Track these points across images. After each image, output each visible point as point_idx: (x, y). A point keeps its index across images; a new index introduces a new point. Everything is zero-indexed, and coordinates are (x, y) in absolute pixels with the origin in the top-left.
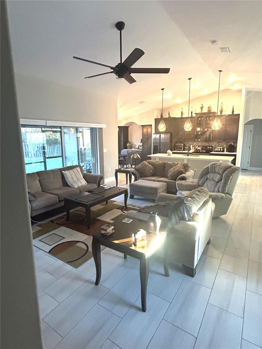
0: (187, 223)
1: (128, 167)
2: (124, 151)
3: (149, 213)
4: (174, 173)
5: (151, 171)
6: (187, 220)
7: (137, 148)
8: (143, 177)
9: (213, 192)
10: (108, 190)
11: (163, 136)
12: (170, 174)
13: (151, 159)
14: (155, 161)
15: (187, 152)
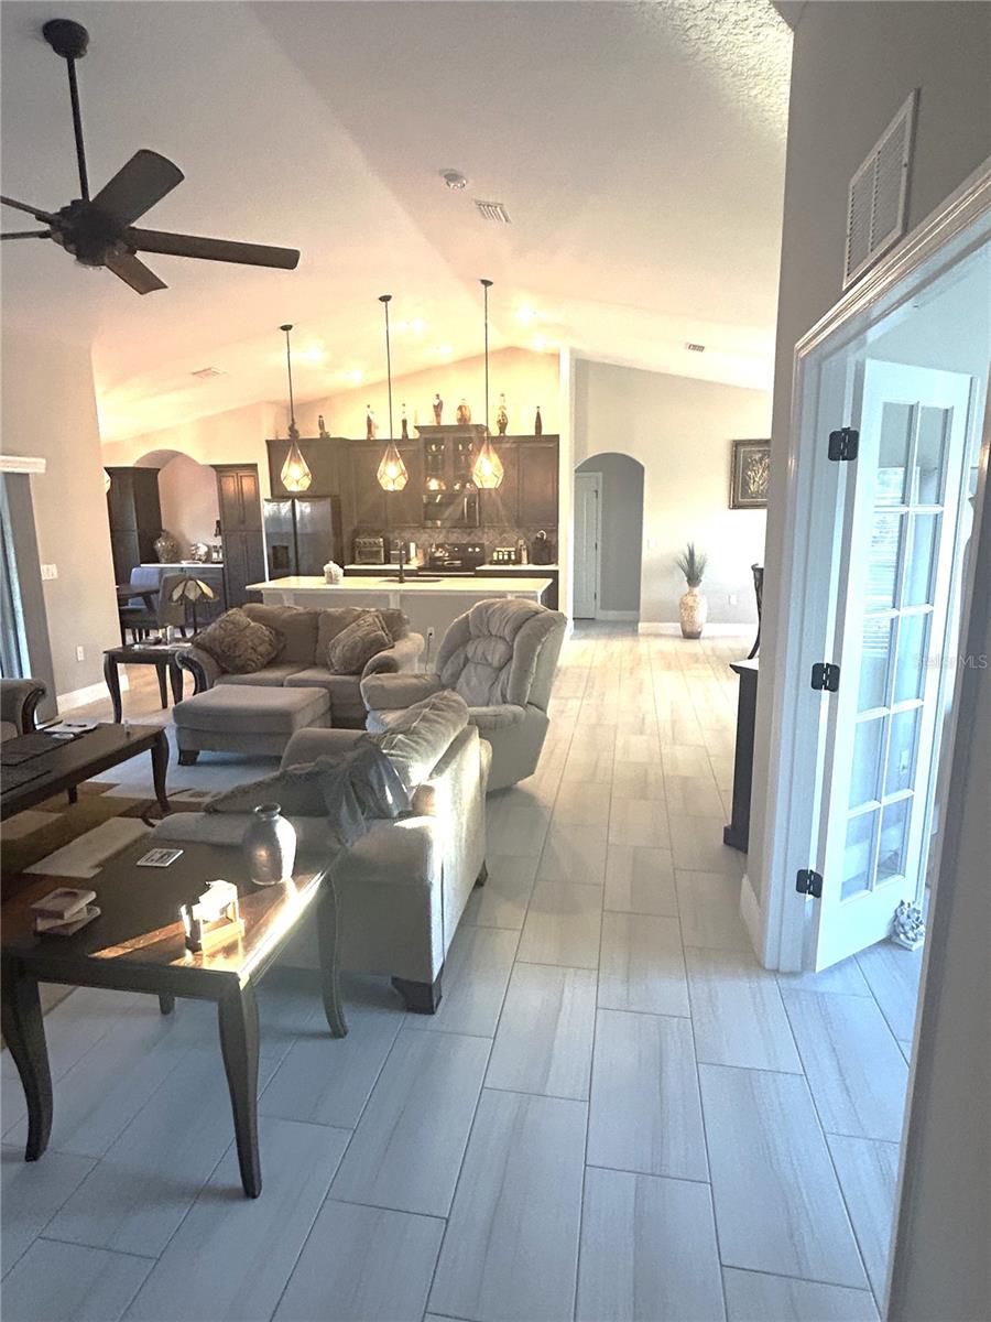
0: (396, 824)
1: (165, 635)
2: (145, 574)
3: (249, 812)
4: (353, 648)
5: (261, 649)
6: (396, 813)
7: (204, 558)
8: (233, 674)
9: (487, 705)
10: (72, 740)
11: (303, 508)
12: (336, 655)
13: (261, 602)
14: (279, 606)
15: (397, 567)
